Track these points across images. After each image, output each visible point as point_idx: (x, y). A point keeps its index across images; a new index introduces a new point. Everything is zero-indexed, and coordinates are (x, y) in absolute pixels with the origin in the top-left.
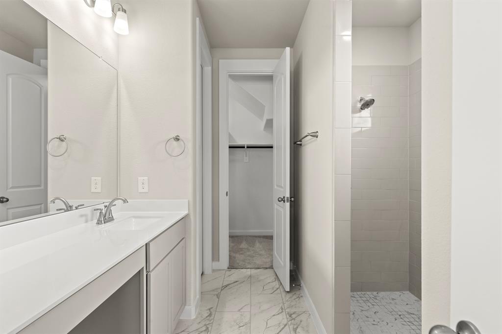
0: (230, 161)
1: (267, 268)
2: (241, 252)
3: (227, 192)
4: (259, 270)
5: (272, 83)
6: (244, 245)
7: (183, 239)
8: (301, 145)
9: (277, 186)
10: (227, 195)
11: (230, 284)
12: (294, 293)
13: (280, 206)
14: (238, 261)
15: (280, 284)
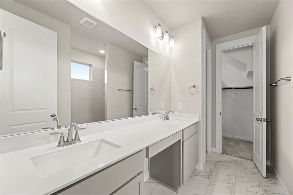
0: (222, 96)
1: (248, 160)
2: (230, 147)
3: (221, 113)
4: (242, 159)
5: (252, 50)
6: (232, 143)
7: (197, 132)
8: (276, 86)
9: (256, 111)
10: (221, 114)
11: (222, 161)
12: (270, 180)
13: (259, 124)
14: (227, 151)
15: (258, 171)
